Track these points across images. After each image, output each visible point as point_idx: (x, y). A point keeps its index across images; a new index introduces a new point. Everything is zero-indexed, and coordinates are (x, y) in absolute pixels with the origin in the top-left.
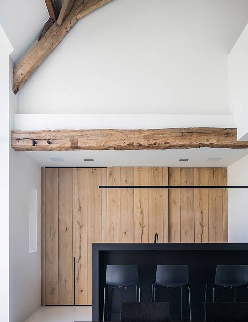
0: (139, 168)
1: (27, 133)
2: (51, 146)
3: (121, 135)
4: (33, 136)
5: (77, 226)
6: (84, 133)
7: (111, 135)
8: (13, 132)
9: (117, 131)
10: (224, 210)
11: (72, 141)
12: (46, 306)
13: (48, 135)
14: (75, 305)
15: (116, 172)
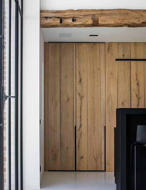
1: (53, 12)
2: (75, 23)
3: (136, 15)
4: (60, 15)
5: (78, 97)
6: (104, 12)
7: (127, 14)
8: (41, 11)
9: (132, 11)
11: (93, 19)
12: (49, 171)
13: (72, 15)
14: (76, 171)
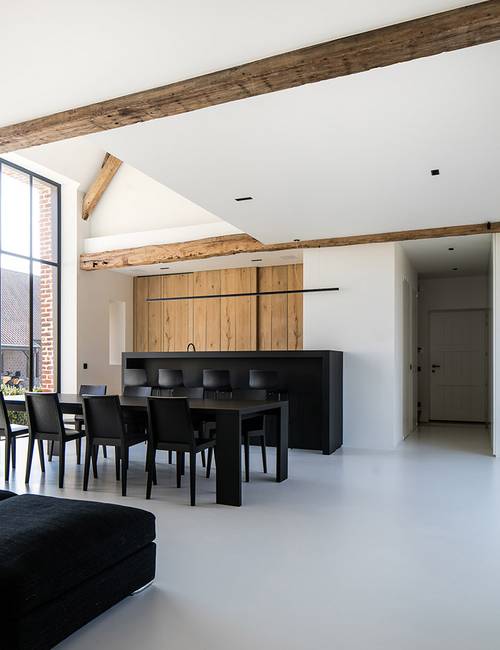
0: (226, 270)
2: (108, 265)
4: (94, 258)
5: (166, 339)
10: (298, 319)
11: (123, 259)
13: (104, 256)
15: (203, 276)
